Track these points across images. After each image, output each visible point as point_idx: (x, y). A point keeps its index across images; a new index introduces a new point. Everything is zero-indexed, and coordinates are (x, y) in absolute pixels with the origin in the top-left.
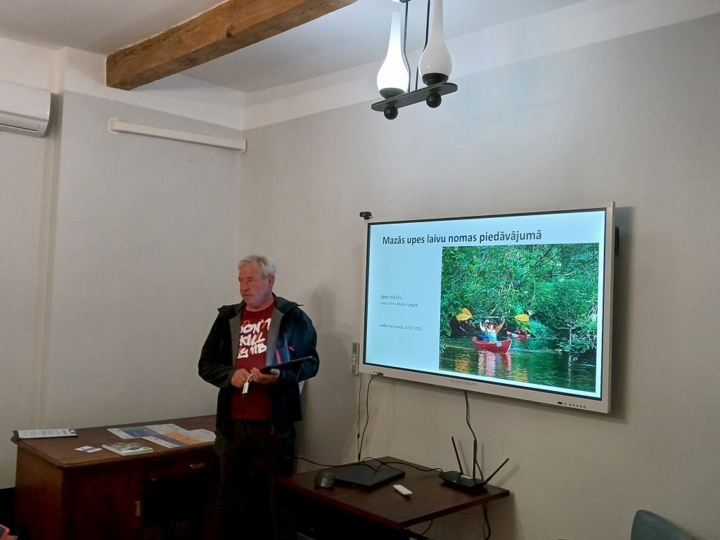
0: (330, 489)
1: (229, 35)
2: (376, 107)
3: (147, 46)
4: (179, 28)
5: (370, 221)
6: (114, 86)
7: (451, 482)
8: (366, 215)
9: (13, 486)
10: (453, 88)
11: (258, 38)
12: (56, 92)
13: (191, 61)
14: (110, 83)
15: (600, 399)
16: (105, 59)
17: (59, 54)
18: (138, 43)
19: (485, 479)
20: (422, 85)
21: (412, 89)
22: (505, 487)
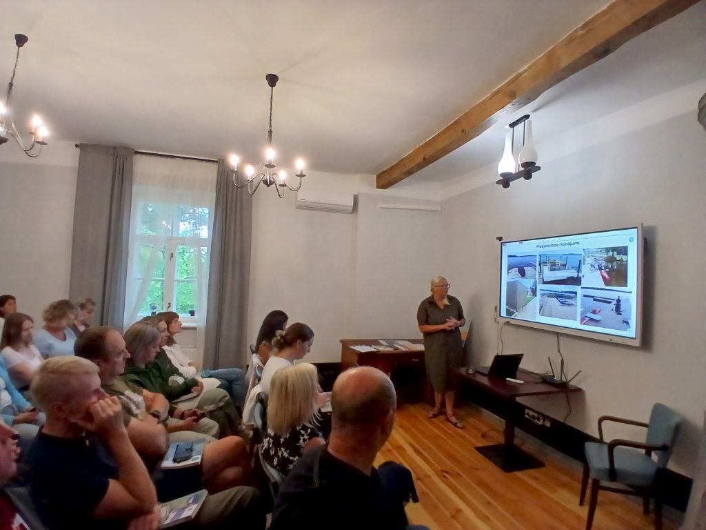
0: (474, 375)
1: (424, 159)
2: (498, 183)
3: (391, 169)
4: (404, 159)
5: (502, 241)
6: (380, 188)
7: (546, 380)
8: (500, 239)
9: (340, 361)
10: (539, 168)
11: (438, 158)
12: (356, 194)
13: (409, 173)
14: (378, 187)
15: (635, 339)
16: (375, 177)
17: (357, 177)
18: (387, 168)
19: (568, 380)
20: (522, 169)
21: (517, 171)
22: (579, 386)
